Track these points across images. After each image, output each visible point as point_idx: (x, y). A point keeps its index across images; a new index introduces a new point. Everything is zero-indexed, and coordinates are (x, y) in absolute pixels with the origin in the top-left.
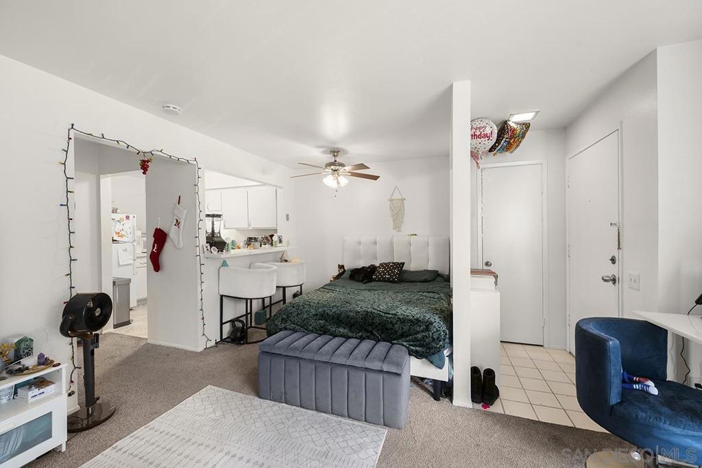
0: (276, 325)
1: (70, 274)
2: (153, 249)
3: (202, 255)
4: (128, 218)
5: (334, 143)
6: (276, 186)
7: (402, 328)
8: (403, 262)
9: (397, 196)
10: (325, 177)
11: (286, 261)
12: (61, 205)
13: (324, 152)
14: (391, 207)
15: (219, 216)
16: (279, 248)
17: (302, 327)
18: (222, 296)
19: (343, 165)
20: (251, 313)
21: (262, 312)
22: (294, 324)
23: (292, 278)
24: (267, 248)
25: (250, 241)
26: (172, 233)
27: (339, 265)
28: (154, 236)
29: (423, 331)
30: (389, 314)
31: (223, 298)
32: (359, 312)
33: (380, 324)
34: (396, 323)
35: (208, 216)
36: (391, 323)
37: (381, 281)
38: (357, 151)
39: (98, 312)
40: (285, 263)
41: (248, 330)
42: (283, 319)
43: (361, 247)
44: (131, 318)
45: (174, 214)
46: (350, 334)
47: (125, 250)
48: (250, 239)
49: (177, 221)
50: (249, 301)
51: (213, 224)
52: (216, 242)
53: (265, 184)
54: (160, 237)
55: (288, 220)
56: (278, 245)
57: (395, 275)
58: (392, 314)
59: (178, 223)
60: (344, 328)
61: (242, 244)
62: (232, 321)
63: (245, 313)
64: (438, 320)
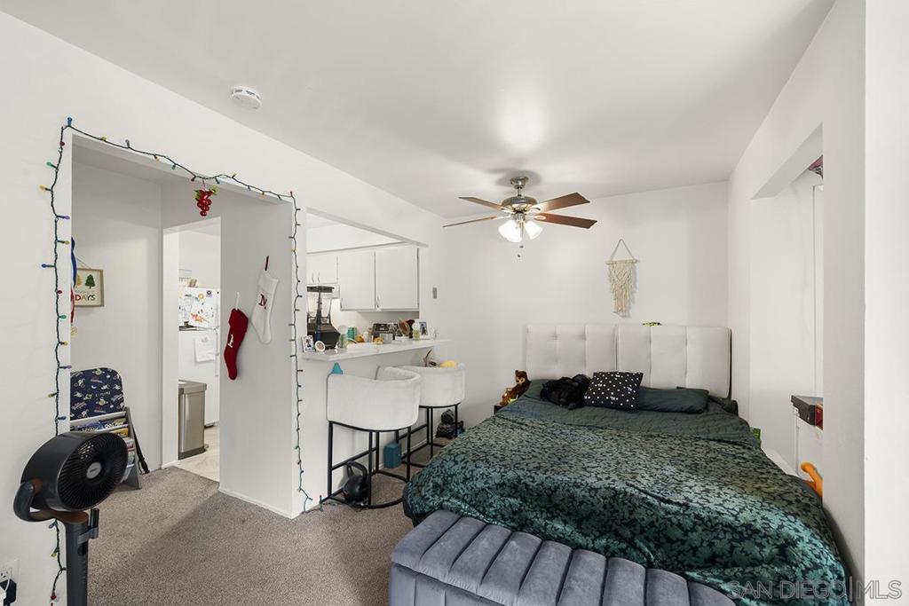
0: (423, 498)
1: (57, 394)
2: (229, 342)
3: (300, 355)
4: (209, 293)
5: (521, 160)
6: (418, 244)
7: (711, 545)
8: (640, 372)
9: (622, 256)
10: (502, 224)
11: (434, 364)
12: (44, 266)
13: (500, 182)
14: (610, 275)
15: (329, 290)
16: (422, 343)
17: (474, 506)
18: (331, 424)
19: (533, 202)
20: (377, 449)
21: (393, 446)
22: (457, 498)
23: (444, 392)
24: (402, 343)
25: (378, 330)
26: (256, 316)
27: (517, 371)
28: (230, 322)
29: (771, 561)
30: (669, 502)
31: (334, 425)
32: (596, 490)
33: (652, 524)
34: (693, 530)
35: (311, 289)
36: (679, 525)
37: (602, 406)
38: (558, 176)
39: (94, 470)
40: (433, 368)
41: (373, 477)
42: (436, 486)
43: (558, 343)
44: (206, 442)
45: (259, 286)
46: (580, 540)
47: (205, 341)
48: (378, 326)
49: (263, 297)
50: (374, 434)
51: (320, 303)
52: (323, 333)
53: (403, 241)
54: (238, 324)
55: (435, 297)
56: (421, 337)
57: (629, 397)
58: (678, 504)
59: (264, 301)
60: (565, 523)
61: (365, 335)
62: (348, 464)
63: (368, 449)
64: (806, 534)
